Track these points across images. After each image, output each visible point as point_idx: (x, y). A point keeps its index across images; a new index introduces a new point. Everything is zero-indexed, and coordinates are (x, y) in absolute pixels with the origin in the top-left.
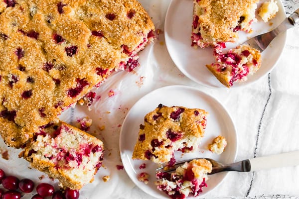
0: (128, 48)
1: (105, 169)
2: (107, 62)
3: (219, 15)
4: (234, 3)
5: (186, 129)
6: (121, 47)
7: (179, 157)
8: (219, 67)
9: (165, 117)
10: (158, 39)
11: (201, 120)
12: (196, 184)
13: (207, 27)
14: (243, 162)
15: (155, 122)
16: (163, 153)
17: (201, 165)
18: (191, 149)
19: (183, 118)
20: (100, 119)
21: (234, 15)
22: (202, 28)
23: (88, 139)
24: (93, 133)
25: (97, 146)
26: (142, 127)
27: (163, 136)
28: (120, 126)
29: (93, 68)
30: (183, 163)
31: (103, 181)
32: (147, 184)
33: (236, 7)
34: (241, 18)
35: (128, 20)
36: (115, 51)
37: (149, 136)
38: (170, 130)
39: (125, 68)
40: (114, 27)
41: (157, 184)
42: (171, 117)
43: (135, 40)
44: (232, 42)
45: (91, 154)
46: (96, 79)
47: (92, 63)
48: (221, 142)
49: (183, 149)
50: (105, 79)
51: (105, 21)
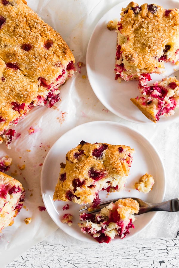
0: (46, 80)
1: (27, 210)
2: (22, 96)
3: (143, 43)
4: (159, 31)
5: (110, 167)
6: (38, 80)
7: (103, 197)
8: (145, 100)
9: (87, 154)
10: (80, 72)
11: (126, 157)
12: (122, 226)
13: (130, 56)
14: (171, 201)
15: (76, 160)
16: (85, 193)
17: (127, 205)
18: (116, 188)
19: (106, 155)
20: (21, 158)
21: (159, 43)
22: (124, 58)
23: (4, 180)
24: (14, 172)
25: (14, 187)
26: (63, 166)
27: (84, 175)
28: (41, 165)
29: (8, 102)
30: (108, 203)
31: (25, 224)
32: (71, 226)
33: (161, 34)
34: (166, 46)
35: (45, 50)
36: (31, 84)
37: (69, 175)
38: (92, 169)
39: (45, 103)
40: (30, 58)
41: (81, 226)
42: (94, 154)
43: (53, 72)
44: (158, 73)
45: (8, 196)
46: (12, 115)
47: (6, 97)
48: (148, 180)
49: (107, 188)
50: (23, 115)
51: (20, 52)
